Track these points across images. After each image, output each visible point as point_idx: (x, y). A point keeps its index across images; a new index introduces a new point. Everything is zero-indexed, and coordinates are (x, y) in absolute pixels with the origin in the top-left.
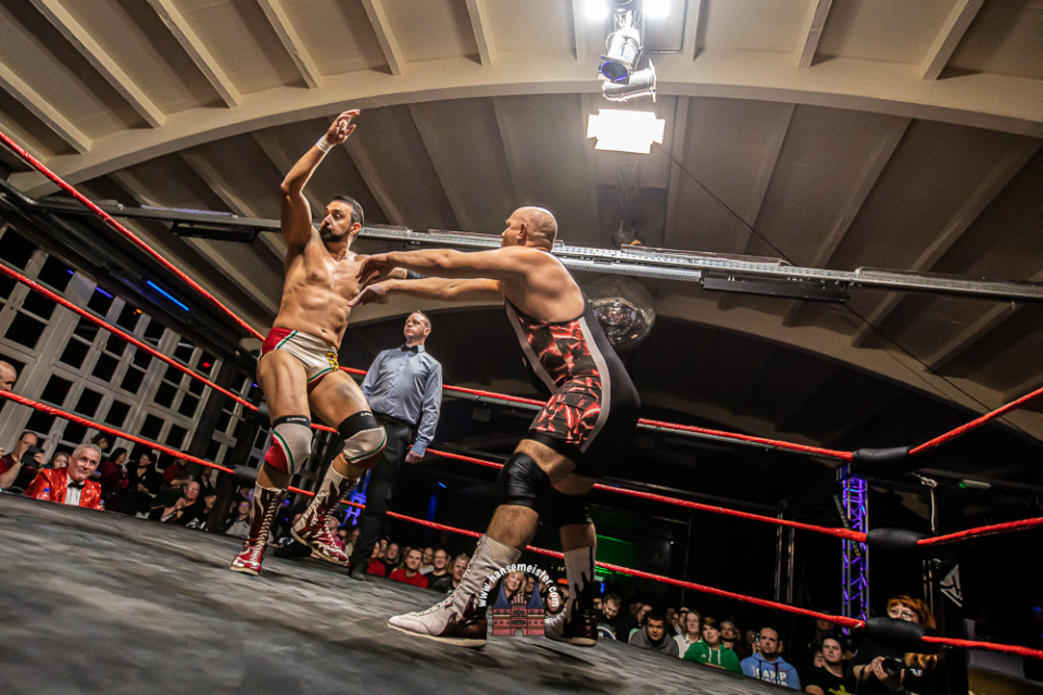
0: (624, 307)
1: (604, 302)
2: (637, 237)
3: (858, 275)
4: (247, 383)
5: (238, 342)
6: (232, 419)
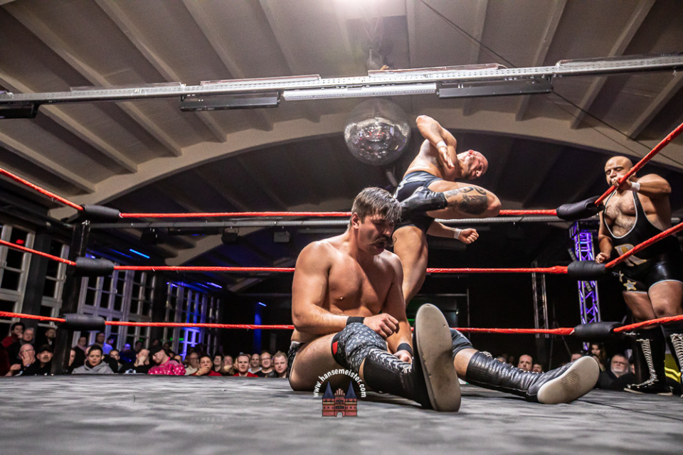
0: (383, 125)
1: (366, 123)
2: (385, 62)
4: (65, 250)
5: (46, 214)
6: (57, 284)
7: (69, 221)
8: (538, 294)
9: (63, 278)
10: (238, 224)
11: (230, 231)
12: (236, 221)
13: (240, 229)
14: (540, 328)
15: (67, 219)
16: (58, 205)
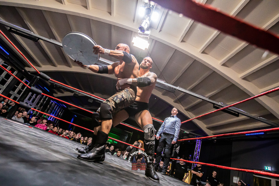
3: (178, 88)
4: (25, 80)
5: (24, 68)
9: (20, 88)
10: (80, 92)
11: (77, 93)
15: (30, 71)
16: (29, 66)
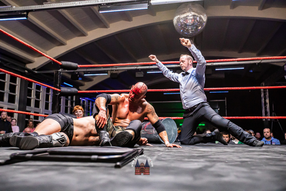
0: (194, 16)
5: (25, 66)
6: (32, 100)
7: (36, 69)
8: (264, 99)
9: (34, 97)
10: (118, 69)
11: (114, 72)
12: (116, 67)
13: (119, 71)
14: (265, 116)
15: (35, 69)
16: (30, 62)
